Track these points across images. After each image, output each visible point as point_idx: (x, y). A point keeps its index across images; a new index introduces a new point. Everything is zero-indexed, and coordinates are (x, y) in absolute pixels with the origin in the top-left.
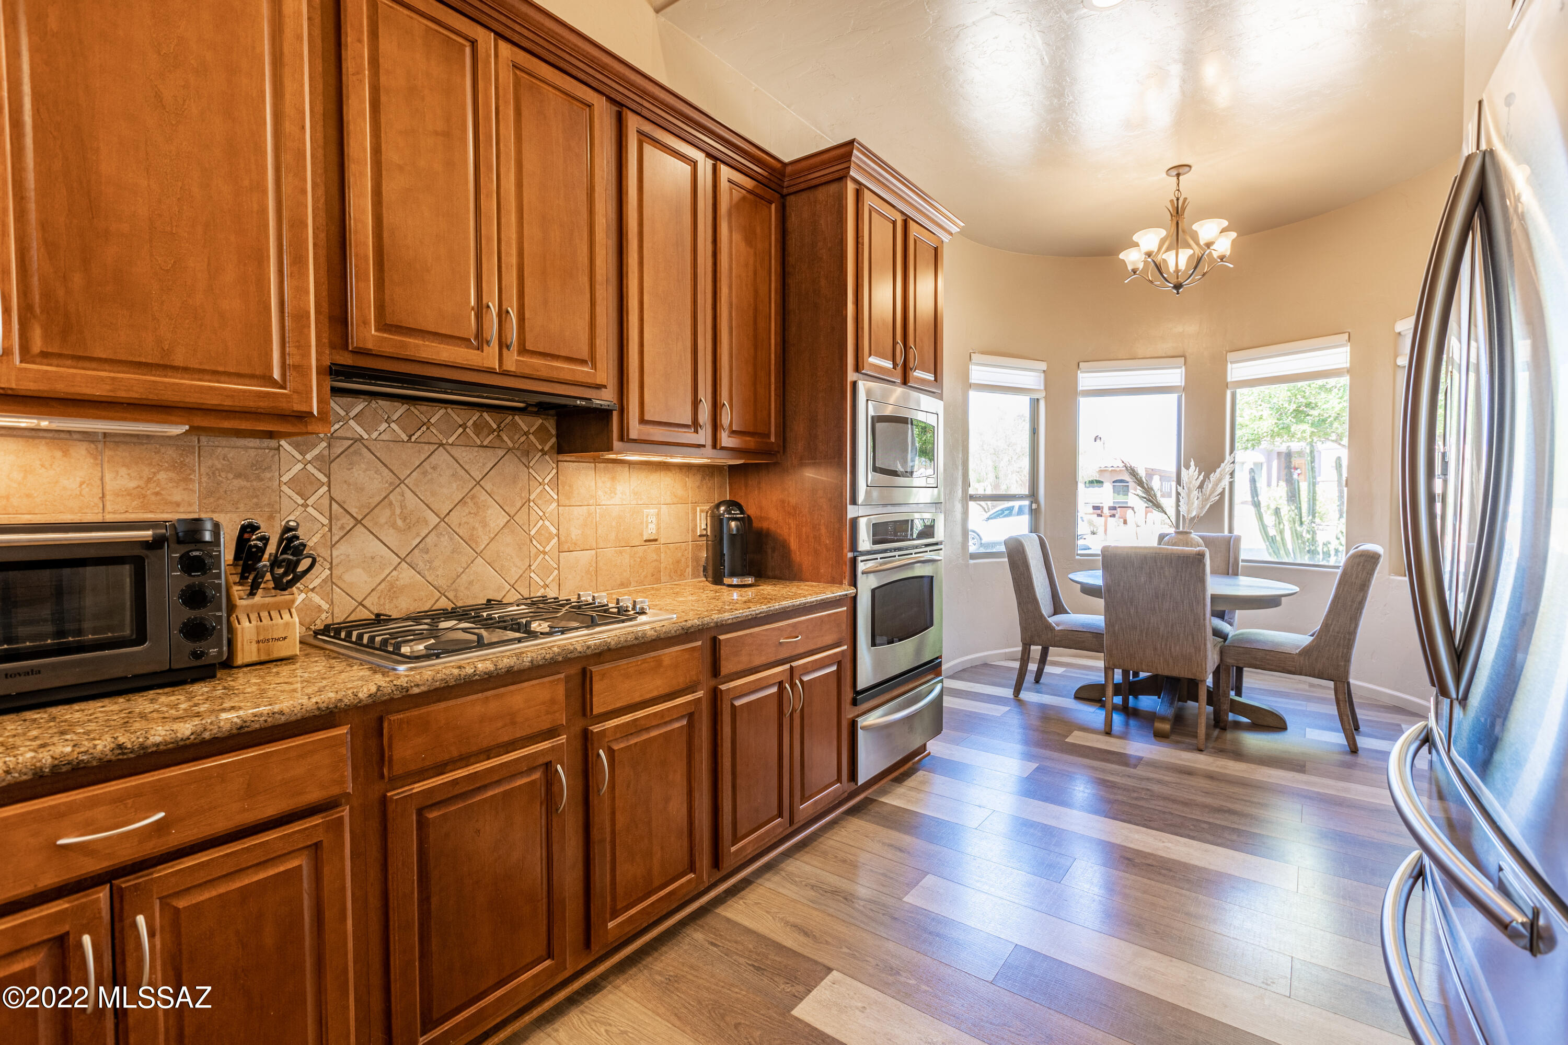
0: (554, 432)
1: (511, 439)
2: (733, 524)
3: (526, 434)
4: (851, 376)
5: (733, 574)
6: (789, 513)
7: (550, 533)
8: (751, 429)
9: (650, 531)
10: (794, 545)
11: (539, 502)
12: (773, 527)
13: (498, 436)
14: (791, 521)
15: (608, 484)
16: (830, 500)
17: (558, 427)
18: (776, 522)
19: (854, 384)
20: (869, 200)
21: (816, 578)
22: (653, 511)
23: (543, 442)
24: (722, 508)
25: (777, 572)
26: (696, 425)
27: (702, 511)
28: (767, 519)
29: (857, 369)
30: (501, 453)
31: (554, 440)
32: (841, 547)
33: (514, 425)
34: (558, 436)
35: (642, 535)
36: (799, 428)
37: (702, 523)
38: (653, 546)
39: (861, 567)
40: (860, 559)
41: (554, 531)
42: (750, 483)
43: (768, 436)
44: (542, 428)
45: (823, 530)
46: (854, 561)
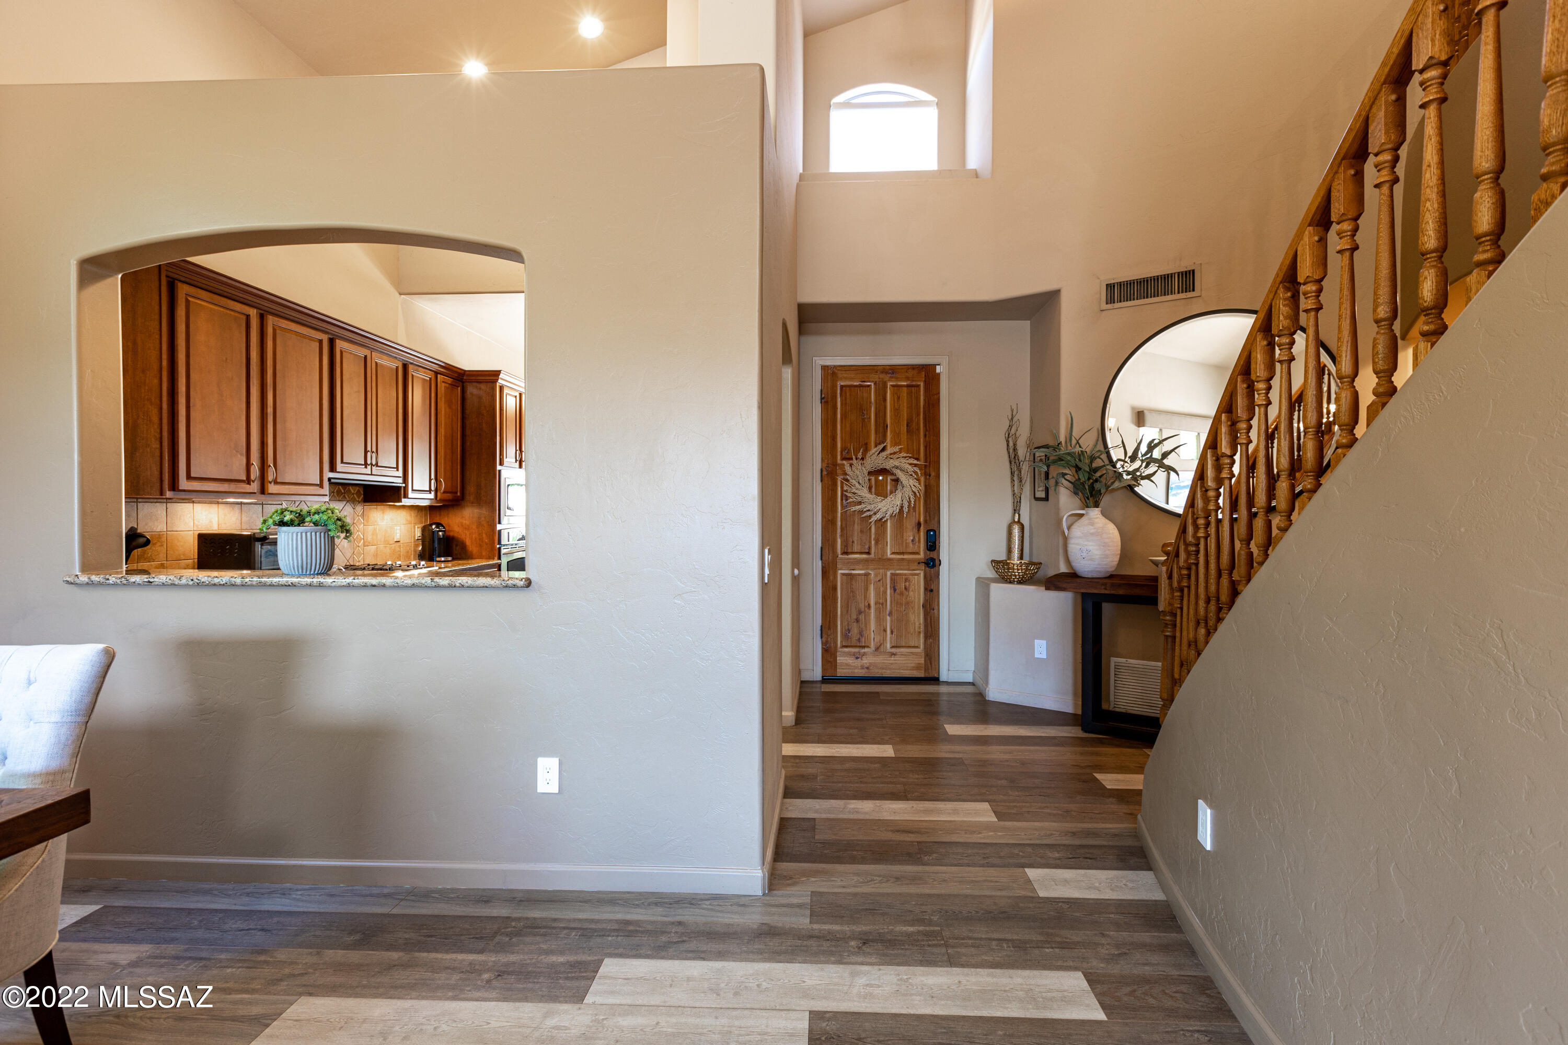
0: (362, 493)
1: (348, 496)
2: (440, 533)
3: (353, 494)
4: (499, 468)
5: (440, 556)
6: (466, 528)
7: (361, 538)
8: (450, 490)
9: (397, 538)
10: (468, 542)
11: (358, 524)
12: (456, 535)
13: (344, 496)
14: (467, 532)
15: (382, 515)
16: (488, 522)
17: (364, 491)
18: (458, 532)
19: (500, 471)
20: (506, 391)
21: (481, 557)
22: (399, 528)
23: (359, 498)
24: (434, 527)
25: (459, 556)
26: (430, 491)
27: (418, 528)
28: (453, 531)
29: (501, 464)
30: (345, 503)
31: (362, 496)
32: (494, 543)
33: (349, 490)
34: (364, 494)
35: (394, 539)
36: (471, 489)
37: (418, 534)
38: (398, 544)
39: (503, 551)
40: (502, 548)
41: (362, 537)
42: (442, 513)
43: (457, 493)
44: (358, 491)
45: (484, 536)
46: (500, 549)
